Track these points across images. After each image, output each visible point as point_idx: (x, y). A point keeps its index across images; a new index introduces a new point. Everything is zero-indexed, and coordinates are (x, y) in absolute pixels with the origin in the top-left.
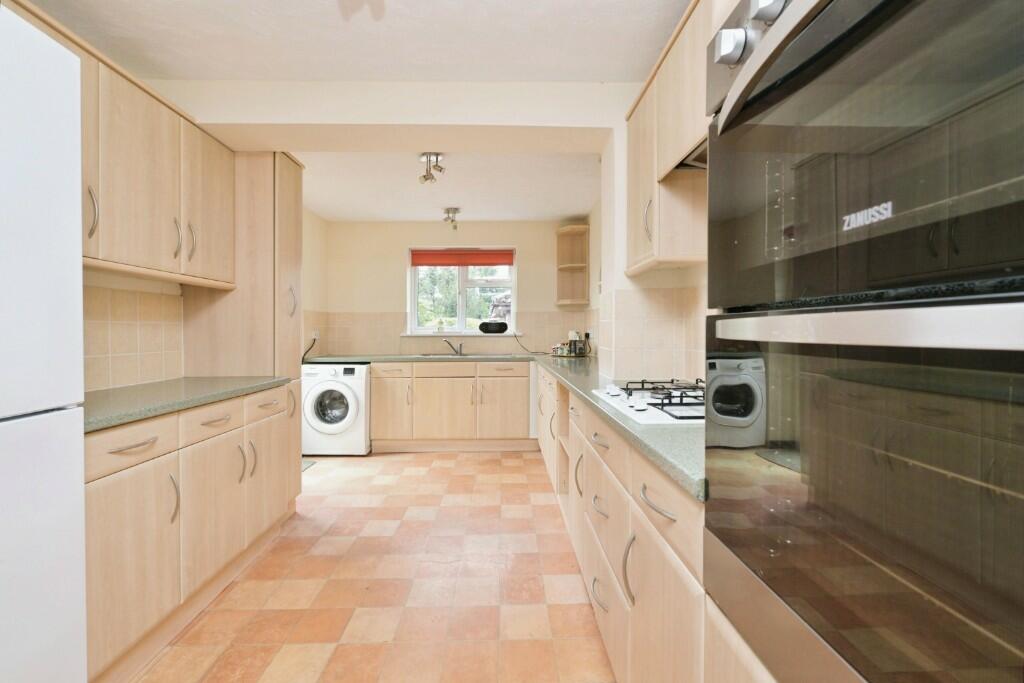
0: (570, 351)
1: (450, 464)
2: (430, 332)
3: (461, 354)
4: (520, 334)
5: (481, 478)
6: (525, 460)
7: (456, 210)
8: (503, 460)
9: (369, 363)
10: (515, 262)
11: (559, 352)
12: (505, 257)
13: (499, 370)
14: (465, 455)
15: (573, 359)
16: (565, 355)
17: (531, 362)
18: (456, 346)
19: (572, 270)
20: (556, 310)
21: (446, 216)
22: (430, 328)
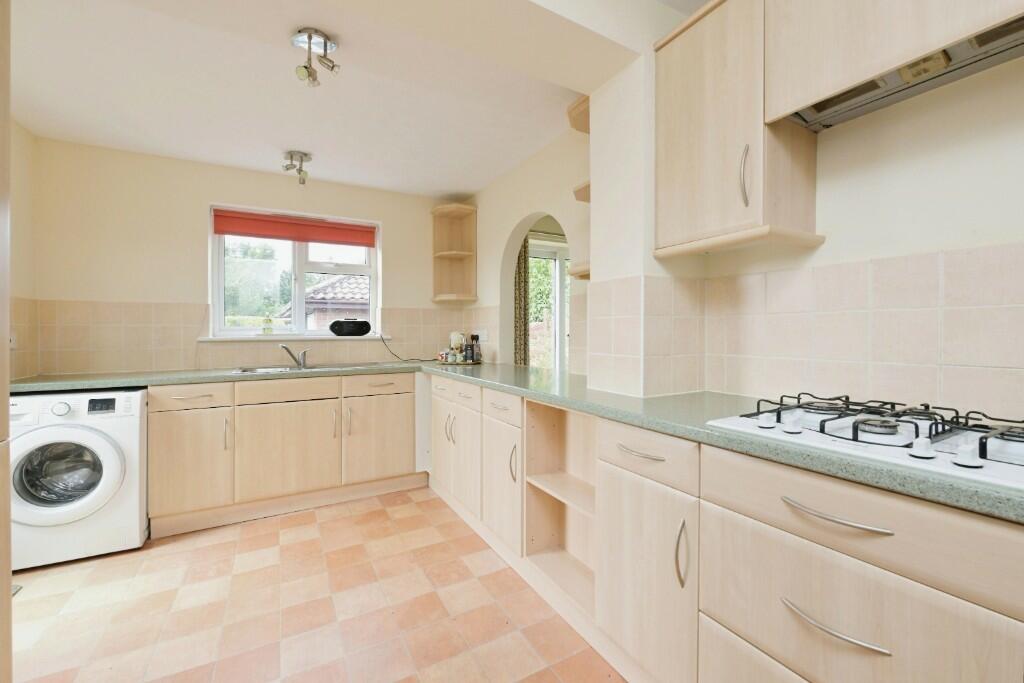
0: (466, 358)
1: (310, 533)
2: (252, 335)
3: (305, 367)
4: (389, 337)
5: (375, 547)
6: (419, 504)
7: (304, 156)
8: (389, 510)
9: (145, 387)
10: (378, 243)
11: (450, 360)
12: (363, 235)
13: (371, 385)
14: (326, 512)
15: (470, 367)
16: (458, 361)
17: (418, 375)
18: (298, 354)
19: (452, 259)
20: (433, 306)
21: (288, 162)
22: (251, 327)
